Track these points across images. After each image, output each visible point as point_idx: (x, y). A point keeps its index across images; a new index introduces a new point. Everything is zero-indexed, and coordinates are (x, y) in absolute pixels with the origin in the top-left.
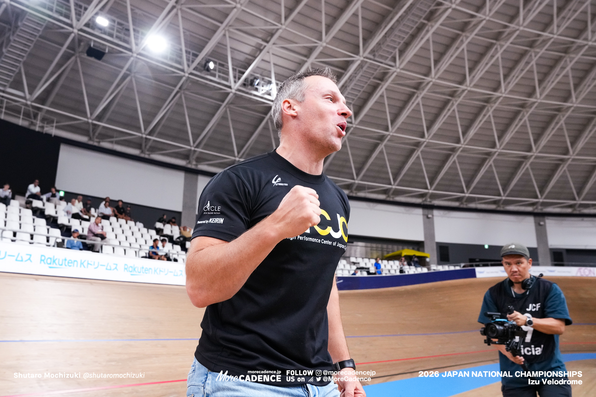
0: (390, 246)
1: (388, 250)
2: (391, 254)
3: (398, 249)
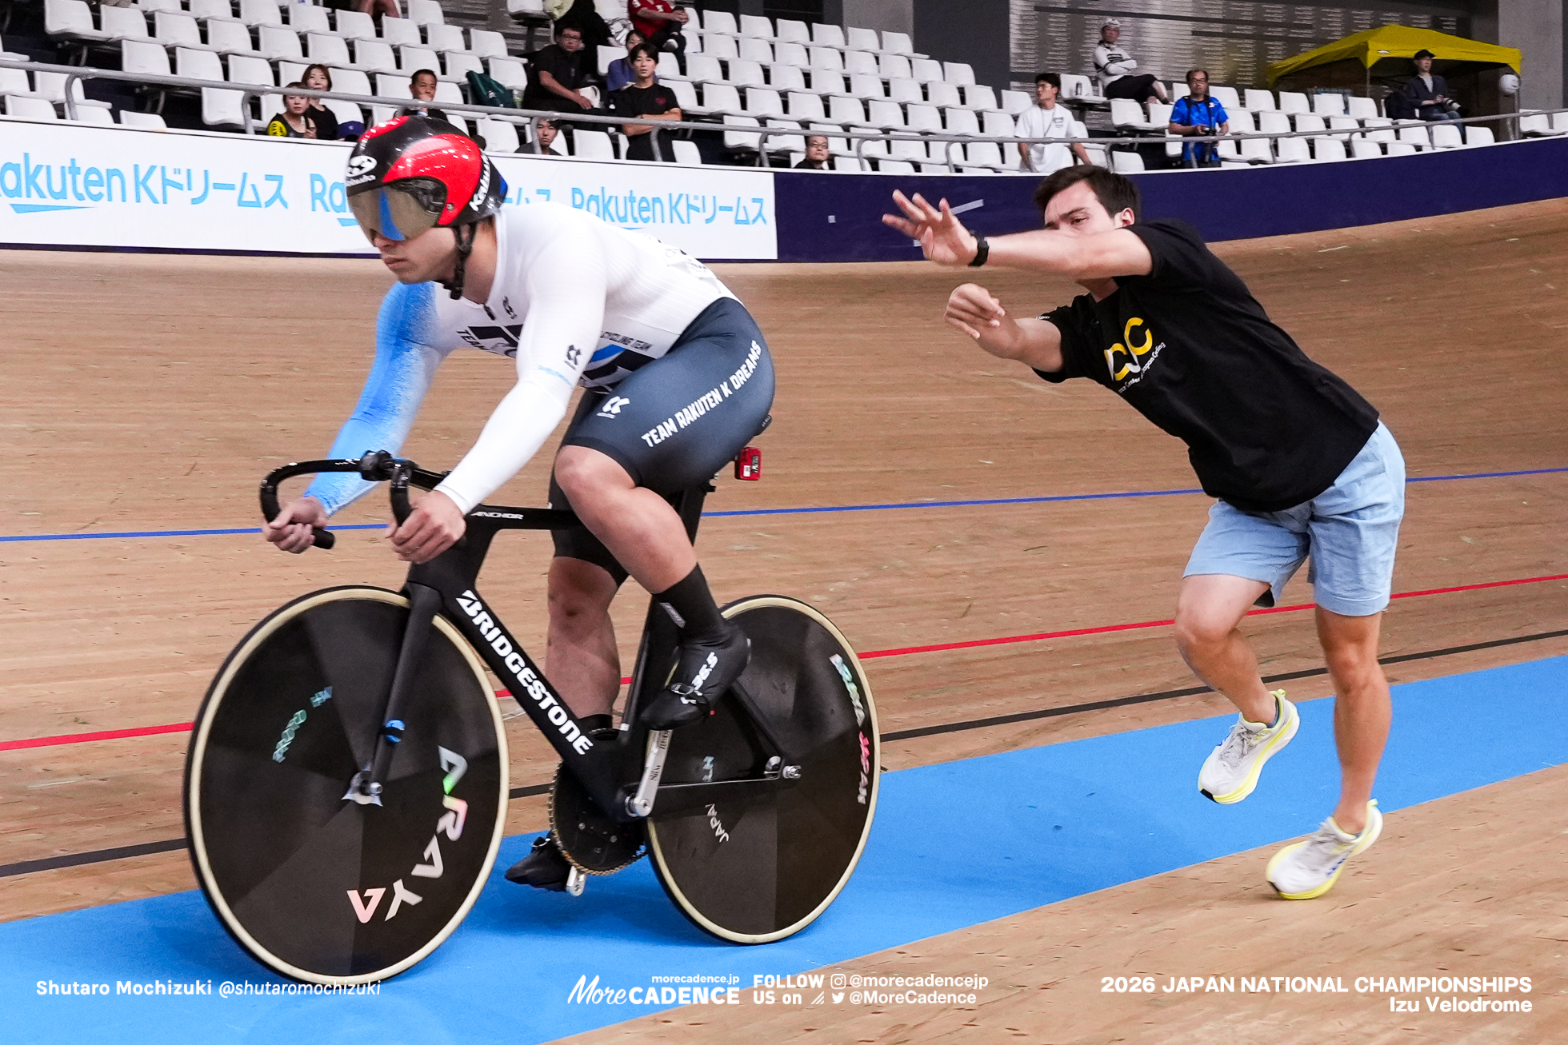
2: (1308, 55)
3: (1349, 28)
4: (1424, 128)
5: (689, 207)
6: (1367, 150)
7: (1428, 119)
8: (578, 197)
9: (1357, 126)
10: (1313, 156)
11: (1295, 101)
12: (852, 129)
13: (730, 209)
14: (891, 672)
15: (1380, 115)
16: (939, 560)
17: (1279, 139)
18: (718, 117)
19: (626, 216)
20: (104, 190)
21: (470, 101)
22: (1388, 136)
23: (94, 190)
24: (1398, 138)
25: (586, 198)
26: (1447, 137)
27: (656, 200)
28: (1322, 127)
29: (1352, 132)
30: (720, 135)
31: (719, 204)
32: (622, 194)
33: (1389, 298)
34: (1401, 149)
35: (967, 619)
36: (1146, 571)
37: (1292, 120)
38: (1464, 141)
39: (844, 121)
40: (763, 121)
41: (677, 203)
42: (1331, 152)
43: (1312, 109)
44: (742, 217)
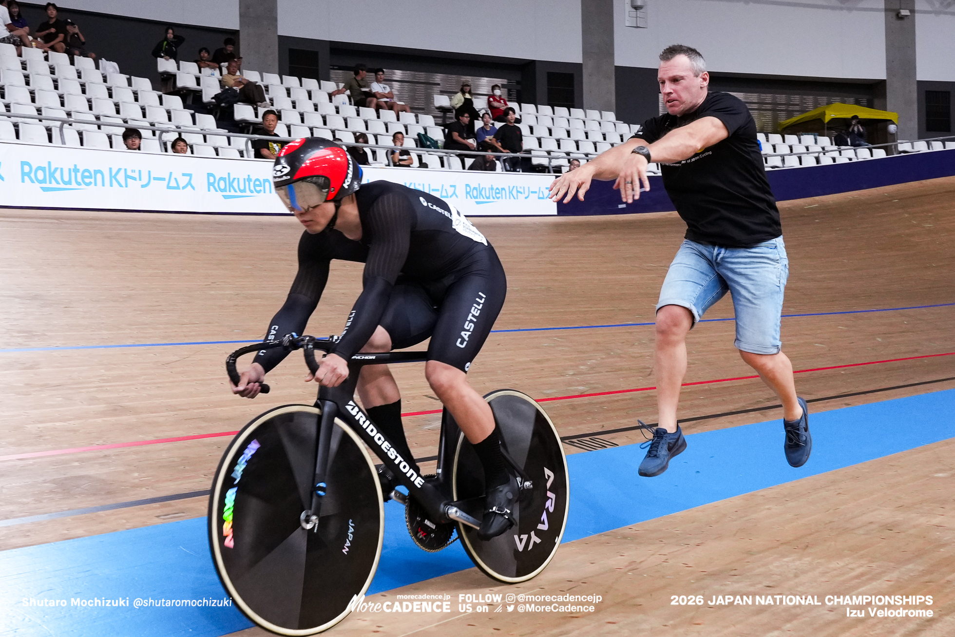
0: (796, 99)
1: (791, 108)
2: (797, 118)
3: (816, 105)
4: (853, 150)
5: (518, 192)
6: (826, 161)
7: (854, 146)
8: (468, 188)
9: (821, 150)
10: (801, 164)
11: (792, 139)
12: (589, 156)
13: (536, 192)
14: (617, 401)
15: (832, 144)
16: (636, 350)
17: (785, 157)
18: (529, 151)
19: (477, 196)
20: (262, 188)
21: (419, 146)
22: (836, 154)
23: (258, 188)
24: (840, 155)
25: (472, 188)
26: (864, 154)
27: (503, 189)
28: (805, 150)
29: (819, 153)
30: (530, 159)
31: (531, 190)
32: (488, 186)
33: (838, 229)
34: (842, 160)
35: (651, 377)
36: (731, 355)
37: (791, 148)
38: (872, 156)
39: (586, 152)
40: (549, 153)
41: (512, 190)
42: (809, 162)
43: (800, 142)
44: (541, 196)
